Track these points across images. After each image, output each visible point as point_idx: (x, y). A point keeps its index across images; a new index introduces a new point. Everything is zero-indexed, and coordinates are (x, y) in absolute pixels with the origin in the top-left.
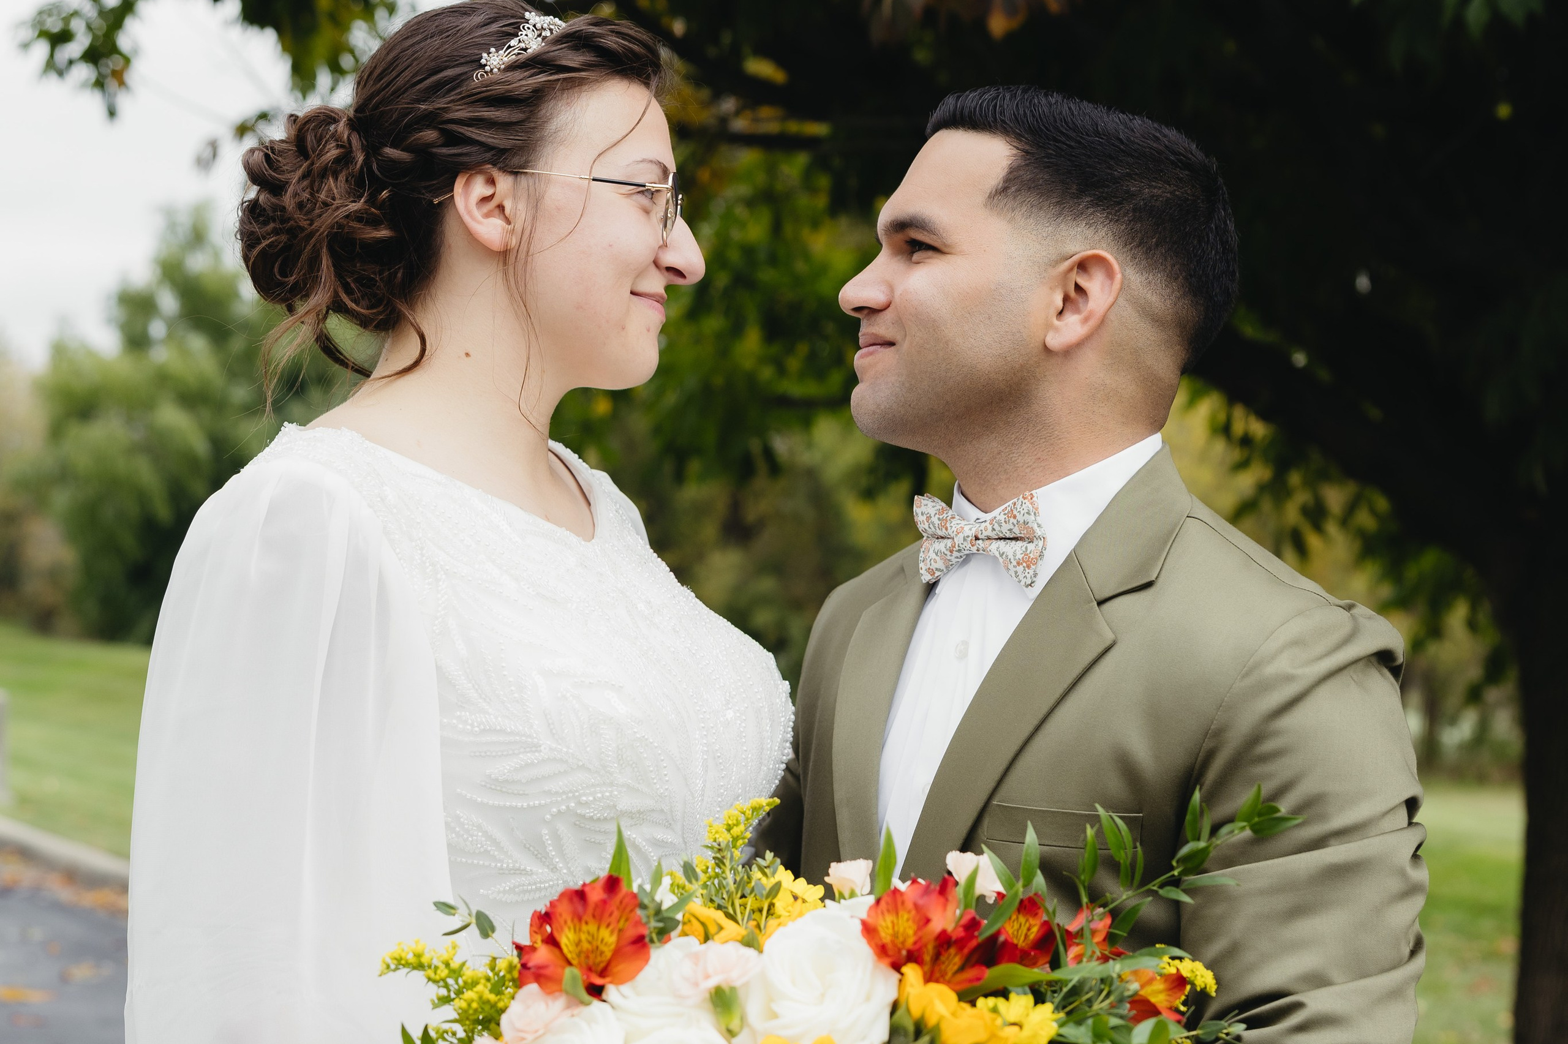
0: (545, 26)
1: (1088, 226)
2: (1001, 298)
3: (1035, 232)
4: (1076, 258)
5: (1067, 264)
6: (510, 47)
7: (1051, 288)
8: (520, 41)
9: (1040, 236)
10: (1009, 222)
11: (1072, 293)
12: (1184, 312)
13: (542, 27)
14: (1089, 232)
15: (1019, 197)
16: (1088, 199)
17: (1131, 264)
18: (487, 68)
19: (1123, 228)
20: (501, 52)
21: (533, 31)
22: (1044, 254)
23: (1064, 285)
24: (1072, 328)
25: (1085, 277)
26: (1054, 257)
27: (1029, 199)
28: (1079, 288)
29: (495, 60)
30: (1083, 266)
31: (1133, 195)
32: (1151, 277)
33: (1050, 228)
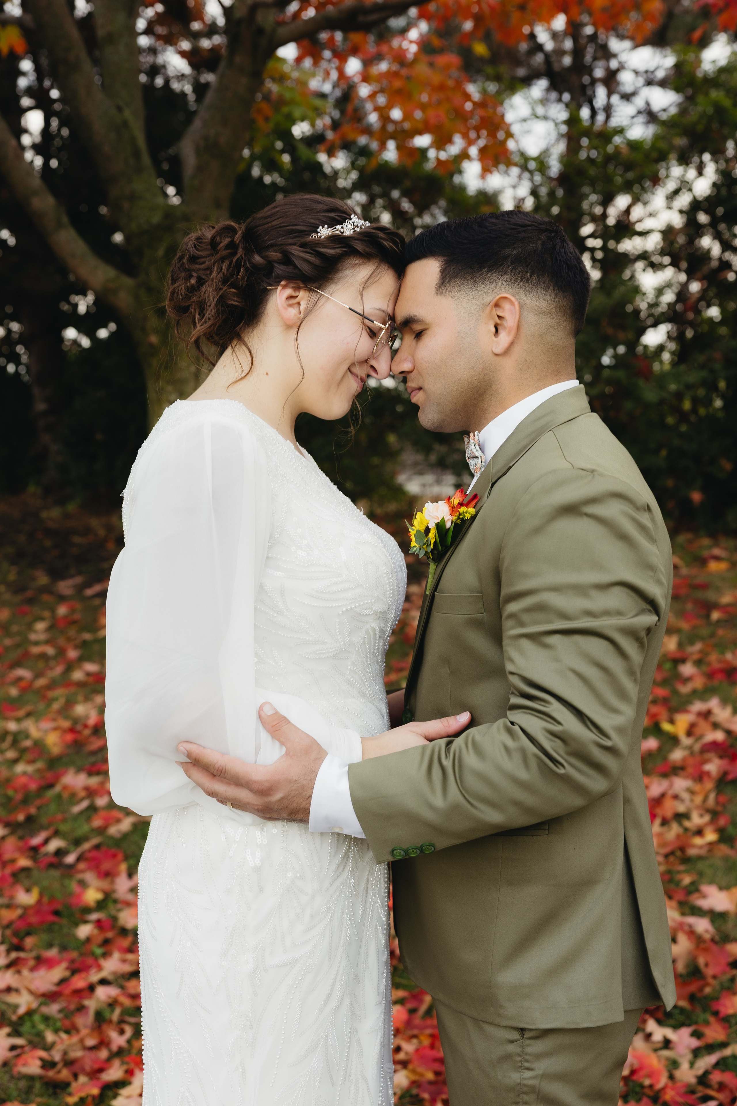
0: (359, 225)
1: (491, 284)
2: (462, 339)
3: (466, 298)
4: (492, 303)
5: (489, 308)
6: (335, 228)
7: (486, 324)
8: (342, 227)
9: (470, 299)
10: (452, 298)
11: (498, 321)
12: (561, 303)
13: (357, 225)
14: (493, 287)
15: (452, 283)
16: (486, 269)
17: (522, 292)
18: (319, 234)
19: (509, 276)
20: (330, 229)
21: (352, 225)
22: (475, 307)
23: (492, 318)
24: (504, 339)
25: (501, 310)
26: (481, 307)
27: (457, 283)
28: (499, 317)
29: (324, 232)
30: (497, 305)
31: (507, 257)
32: (535, 294)
33: (473, 293)
